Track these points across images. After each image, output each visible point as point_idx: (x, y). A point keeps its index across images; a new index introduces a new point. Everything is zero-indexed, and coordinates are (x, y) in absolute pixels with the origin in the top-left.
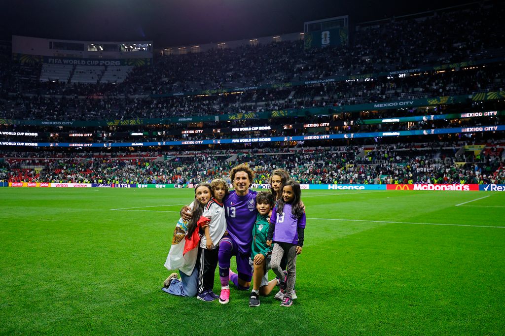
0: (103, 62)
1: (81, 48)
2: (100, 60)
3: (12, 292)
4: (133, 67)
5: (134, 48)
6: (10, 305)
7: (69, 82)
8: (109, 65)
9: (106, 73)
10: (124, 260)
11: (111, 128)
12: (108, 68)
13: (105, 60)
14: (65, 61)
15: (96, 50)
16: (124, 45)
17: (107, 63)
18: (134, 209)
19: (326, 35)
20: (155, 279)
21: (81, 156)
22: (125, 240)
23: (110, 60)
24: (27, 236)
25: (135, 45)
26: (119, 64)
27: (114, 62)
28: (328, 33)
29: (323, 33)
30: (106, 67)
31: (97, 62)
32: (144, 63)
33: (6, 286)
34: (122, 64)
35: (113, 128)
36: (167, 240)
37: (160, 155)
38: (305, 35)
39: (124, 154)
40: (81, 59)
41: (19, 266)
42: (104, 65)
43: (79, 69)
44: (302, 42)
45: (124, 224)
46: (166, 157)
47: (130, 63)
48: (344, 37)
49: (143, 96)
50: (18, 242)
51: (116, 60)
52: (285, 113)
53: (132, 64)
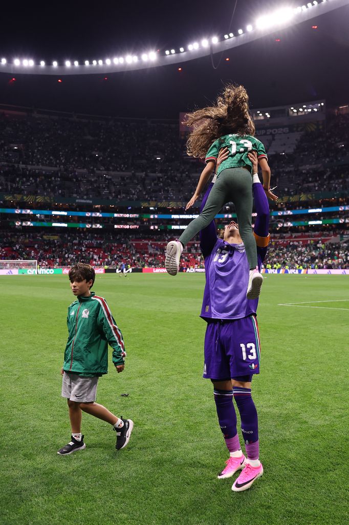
0: (270, 131)
2: (266, 129)
3: (177, 407)
4: (303, 133)
5: (304, 110)
6: (174, 424)
8: (276, 134)
9: (274, 143)
10: (291, 375)
11: (279, 206)
12: (276, 138)
13: (272, 128)
15: (262, 118)
16: (292, 108)
17: (275, 131)
18: (304, 305)
20: (323, 406)
22: (292, 348)
23: (277, 128)
24: (193, 337)
25: (304, 106)
26: (288, 131)
27: (282, 129)
30: (273, 135)
31: (263, 132)
32: (316, 127)
33: (171, 399)
34: (291, 131)
35: (282, 205)
36: (341, 351)
37: (335, 235)
41: (184, 375)
42: (271, 134)
45: (292, 325)
46: (342, 237)
47: (299, 129)
49: (314, 166)
50: (184, 343)
51: (283, 127)
53: (301, 131)
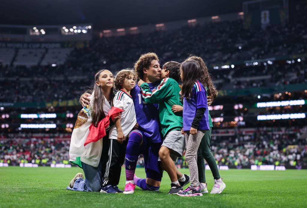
0: (45, 45)
1: (24, 32)
2: (41, 43)
4: (72, 49)
7: (12, 65)
8: (49, 48)
9: (47, 56)
12: (49, 51)
13: (46, 43)
14: (9, 45)
15: (38, 34)
17: (48, 46)
19: (265, 14)
21: (22, 137)
23: (50, 43)
25: (75, 27)
26: (59, 46)
27: (54, 45)
28: (267, 12)
29: (263, 13)
30: (47, 50)
31: (38, 45)
32: (83, 45)
34: (62, 47)
38: (244, 15)
39: (61, 136)
40: (23, 42)
42: (45, 48)
43: (21, 52)
44: (241, 21)
47: (70, 45)
48: (284, 16)
49: (81, 78)
51: (56, 43)
52: (224, 93)
53: (71, 47)
